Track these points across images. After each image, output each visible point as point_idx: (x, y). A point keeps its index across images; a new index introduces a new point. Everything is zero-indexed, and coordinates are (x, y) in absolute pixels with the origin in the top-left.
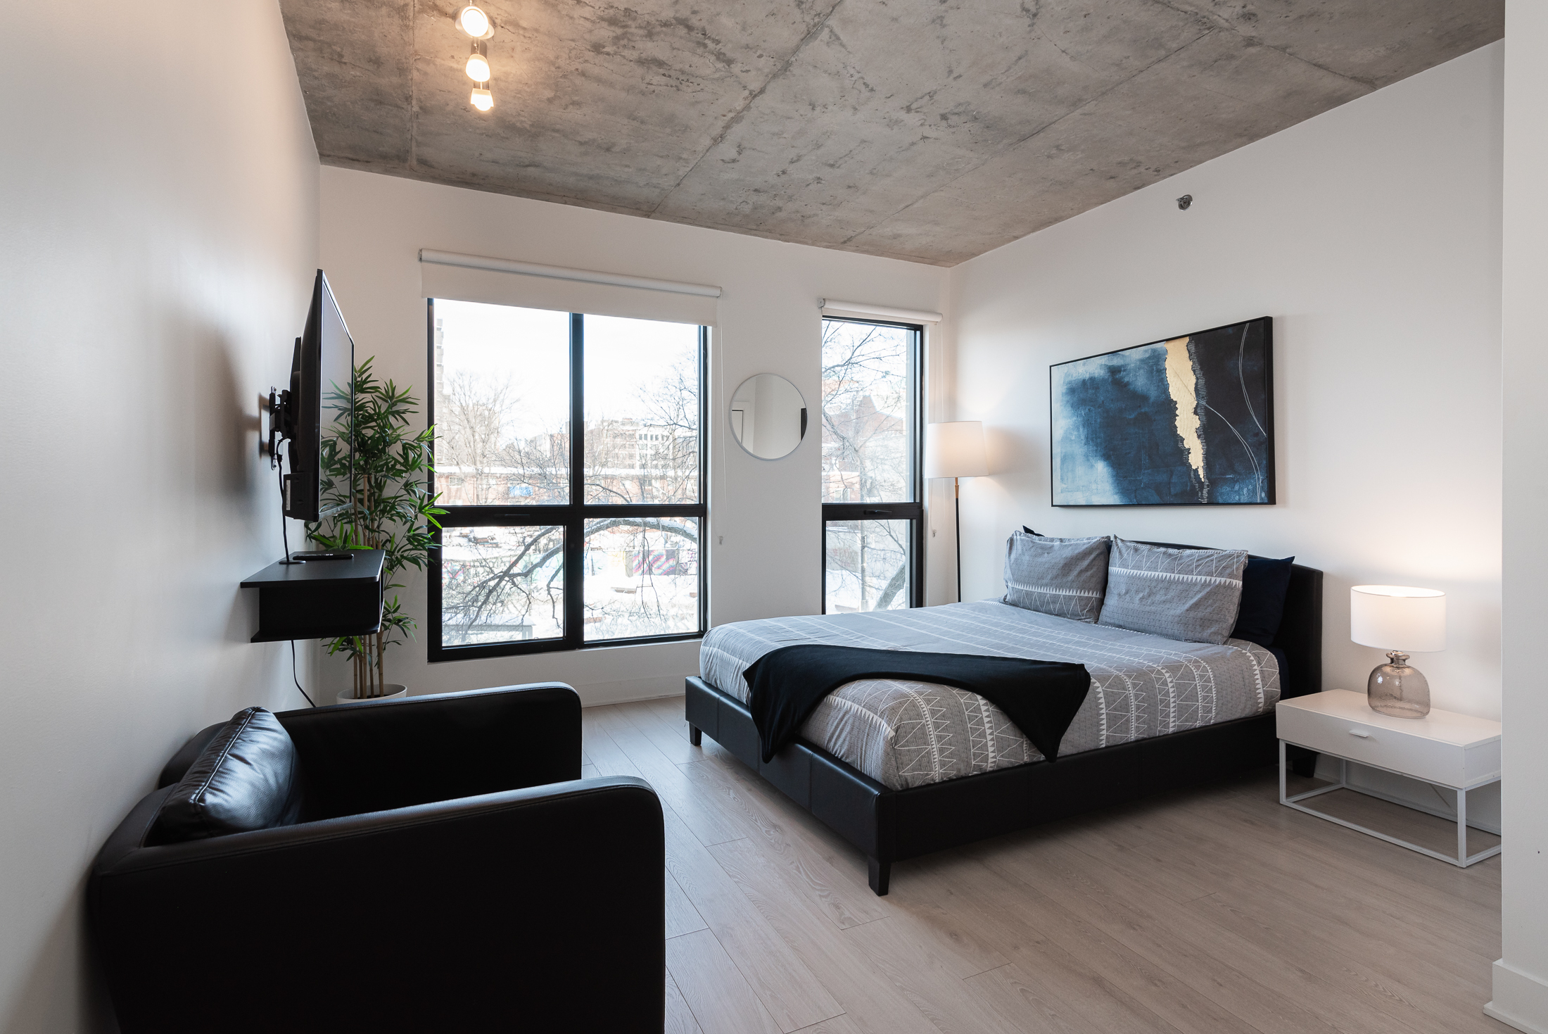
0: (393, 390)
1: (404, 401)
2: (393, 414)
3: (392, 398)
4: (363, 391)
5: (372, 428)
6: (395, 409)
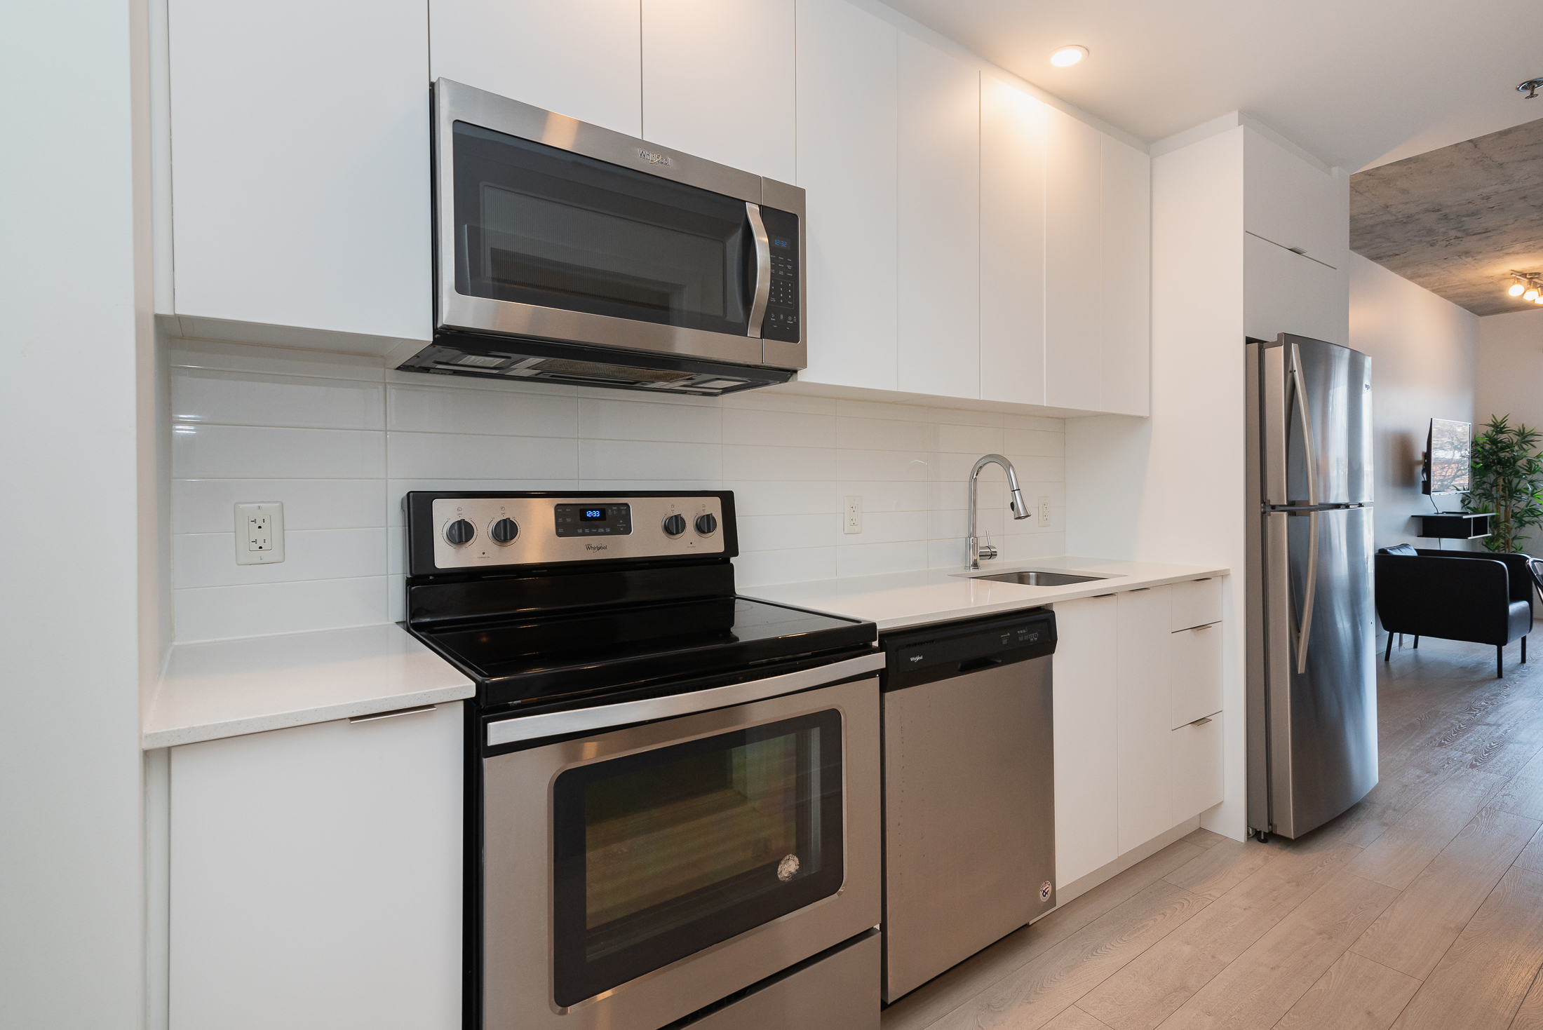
0: (1524, 429)
1: (1533, 435)
2: (1524, 443)
3: (1523, 434)
4: (1503, 433)
5: (1507, 452)
6: (1526, 439)
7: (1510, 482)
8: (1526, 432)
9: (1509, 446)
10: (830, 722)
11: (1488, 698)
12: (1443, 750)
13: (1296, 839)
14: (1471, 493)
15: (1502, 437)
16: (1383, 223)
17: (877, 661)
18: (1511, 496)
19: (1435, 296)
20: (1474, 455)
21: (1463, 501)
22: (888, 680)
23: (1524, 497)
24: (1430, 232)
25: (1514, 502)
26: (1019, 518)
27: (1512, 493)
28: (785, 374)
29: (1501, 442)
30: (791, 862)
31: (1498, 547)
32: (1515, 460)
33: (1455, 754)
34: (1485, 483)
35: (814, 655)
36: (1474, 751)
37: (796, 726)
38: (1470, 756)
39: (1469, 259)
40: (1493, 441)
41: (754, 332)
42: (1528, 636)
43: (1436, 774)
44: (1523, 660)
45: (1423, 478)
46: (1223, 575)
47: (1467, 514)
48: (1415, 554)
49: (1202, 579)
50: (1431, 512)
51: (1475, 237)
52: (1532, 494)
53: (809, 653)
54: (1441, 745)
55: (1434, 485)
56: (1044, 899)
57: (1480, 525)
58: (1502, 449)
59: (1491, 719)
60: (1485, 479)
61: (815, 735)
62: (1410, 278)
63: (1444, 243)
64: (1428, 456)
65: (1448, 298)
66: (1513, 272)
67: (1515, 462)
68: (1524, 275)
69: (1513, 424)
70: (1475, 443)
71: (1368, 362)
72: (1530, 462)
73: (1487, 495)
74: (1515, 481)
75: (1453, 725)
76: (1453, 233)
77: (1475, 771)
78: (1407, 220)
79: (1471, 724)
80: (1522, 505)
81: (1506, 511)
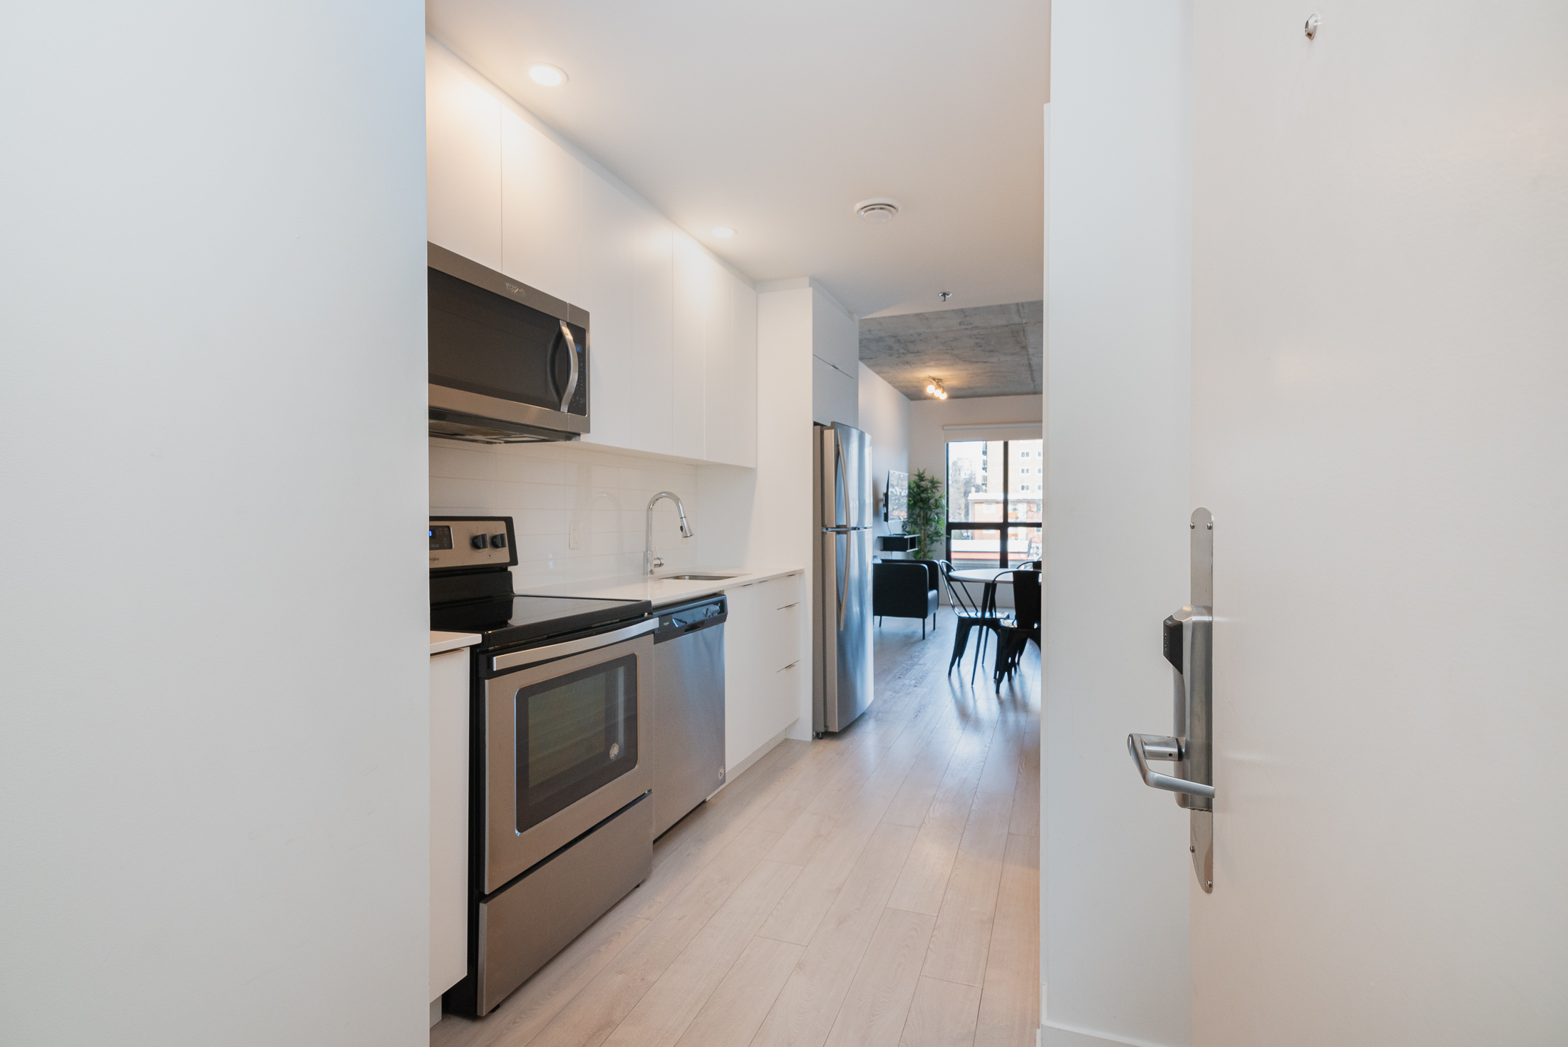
0: (933, 478)
2: (933, 487)
3: (932, 482)
4: (923, 481)
5: (925, 493)
6: (933, 485)
7: (927, 514)
8: (935, 480)
9: (925, 490)
10: (630, 662)
11: (919, 651)
12: (901, 680)
13: (840, 732)
14: (907, 521)
15: (923, 483)
16: (867, 339)
17: (652, 624)
18: (927, 524)
19: (888, 385)
20: (910, 495)
21: (903, 527)
22: (660, 636)
23: (934, 524)
24: (890, 348)
25: (928, 527)
26: (687, 537)
27: (927, 521)
28: (570, 436)
29: (922, 487)
30: (615, 748)
31: (921, 557)
32: (929, 499)
33: (907, 682)
34: (914, 514)
35: (621, 621)
36: (915, 679)
37: (607, 668)
38: (913, 682)
39: (909, 367)
40: (918, 486)
41: (564, 408)
42: (937, 612)
43: (899, 693)
44: (934, 629)
45: (884, 510)
46: (801, 572)
47: (905, 535)
48: (880, 562)
49: (791, 575)
50: (887, 534)
51: (912, 355)
52: (938, 522)
53: (618, 620)
54: (899, 678)
55: (890, 517)
56: (720, 778)
57: (913, 543)
58: (923, 492)
59: (921, 662)
60: (914, 512)
61: (621, 673)
62: (878, 373)
63: (897, 356)
64: (886, 495)
65: (896, 387)
66: (930, 377)
67: (929, 500)
68: (934, 379)
69: (928, 476)
70: (909, 488)
71: (868, 438)
72: (936, 500)
73: (915, 523)
74: (929, 513)
75: (904, 667)
76: (902, 351)
77: (916, 688)
78: (880, 339)
79: (913, 665)
80: (932, 529)
81: (924, 533)
